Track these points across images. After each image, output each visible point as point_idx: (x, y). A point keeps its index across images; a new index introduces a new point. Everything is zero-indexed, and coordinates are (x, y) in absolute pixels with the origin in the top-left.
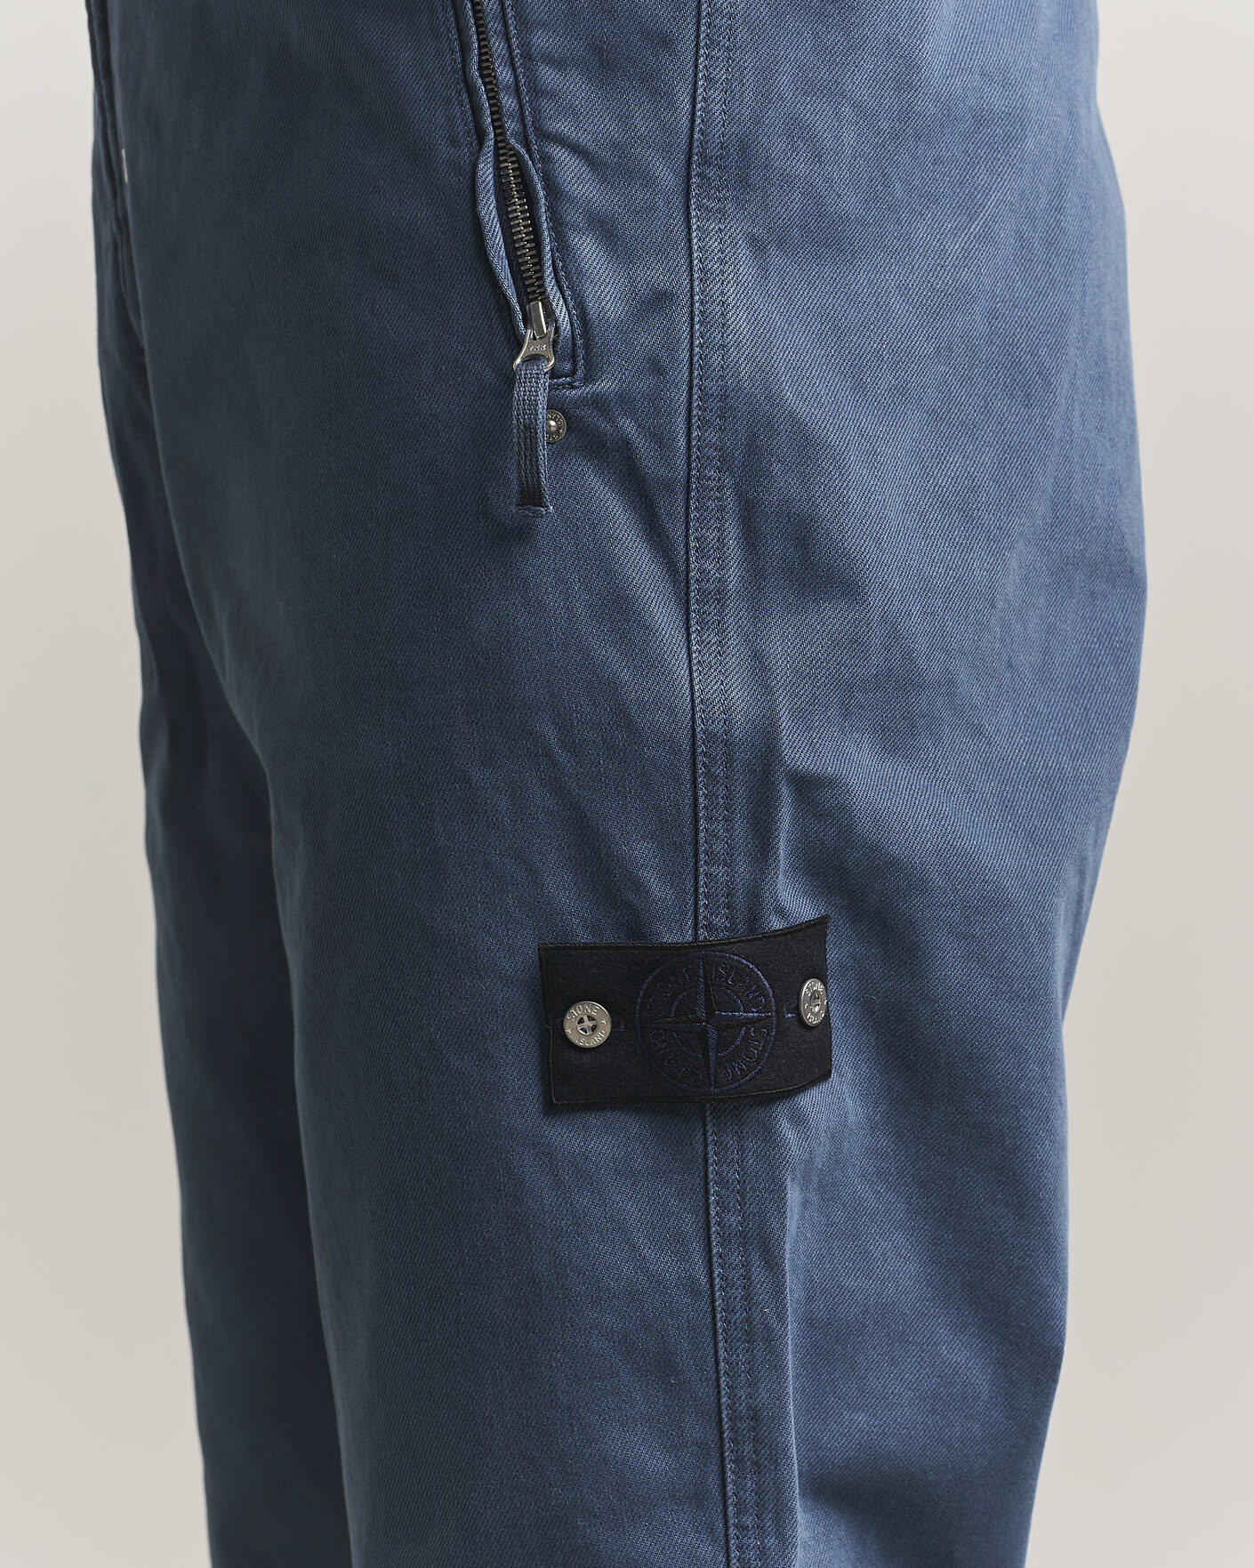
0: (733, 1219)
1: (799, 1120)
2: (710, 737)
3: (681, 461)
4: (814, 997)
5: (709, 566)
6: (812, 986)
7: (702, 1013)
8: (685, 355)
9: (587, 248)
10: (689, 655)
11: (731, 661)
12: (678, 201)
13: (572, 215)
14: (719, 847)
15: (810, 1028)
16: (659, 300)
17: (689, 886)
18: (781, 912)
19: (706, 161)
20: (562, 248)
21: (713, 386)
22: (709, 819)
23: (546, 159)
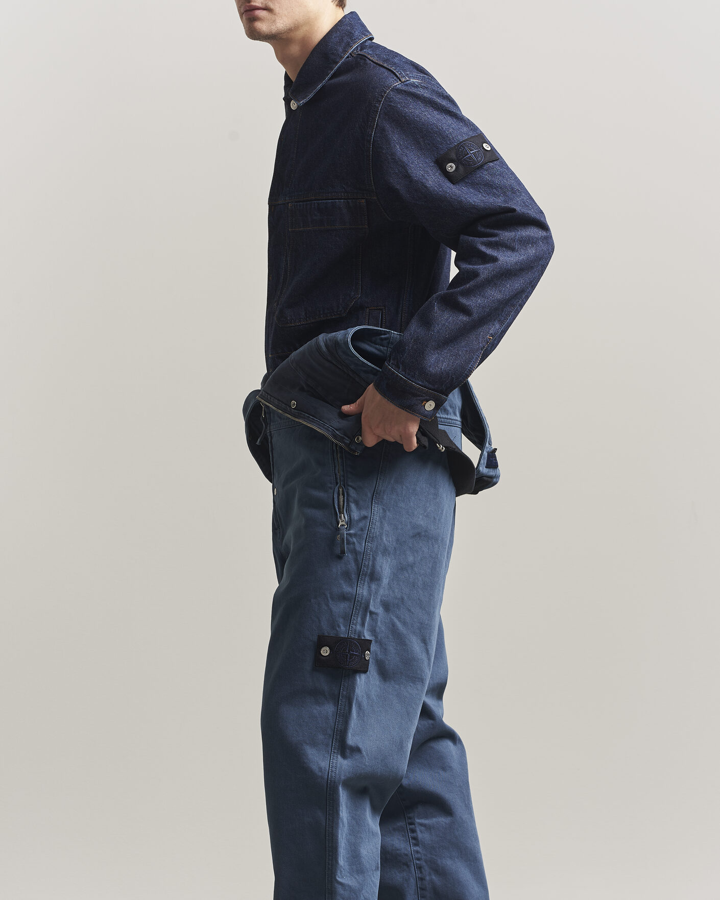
0: (345, 693)
1: (360, 678)
2: (358, 601)
3: (363, 548)
4: (368, 654)
5: (365, 569)
6: (367, 652)
7: (347, 651)
8: (367, 529)
9: (353, 506)
10: (357, 584)
11: (365, 587)
12: (370, 500)
13: (351, 499)
14: (355, 622)
15: (366, 660)
16: (365, 518)
17: (348, 628)
18: (364, 636)
19: (377, 493)
20: (348, 505)
21: (371, 535)
22: (354, 616)
23: (348, 489)
